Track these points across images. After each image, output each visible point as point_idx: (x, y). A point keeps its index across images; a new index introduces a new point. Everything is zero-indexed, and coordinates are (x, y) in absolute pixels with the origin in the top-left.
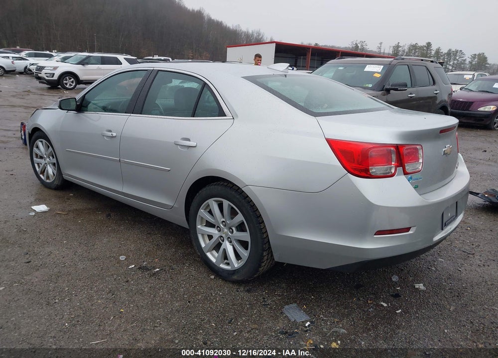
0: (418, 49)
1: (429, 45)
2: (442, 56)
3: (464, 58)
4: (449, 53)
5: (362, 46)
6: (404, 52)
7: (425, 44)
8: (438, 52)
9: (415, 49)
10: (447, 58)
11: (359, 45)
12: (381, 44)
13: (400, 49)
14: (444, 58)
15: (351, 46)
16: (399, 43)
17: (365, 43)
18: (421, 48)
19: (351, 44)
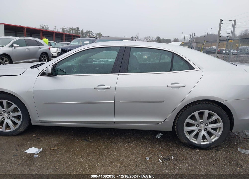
0: (73, 30)
1: (78, 28)
2: (84, 33)
3: (93, 35)
4: (87, 32)
5: (46, 27)
6: (67, 31)
7: (76, 28)
8: (82, 31)
9: (72, 30)
10: (86, 35)
11: (45, 27)
12: (56, 27)
13: (65, 29)
14: (85, 34)
15: (40, 27)
16: (64, 27)
17: (47, 26)
18: (75, 29)
19: (40, 26)
